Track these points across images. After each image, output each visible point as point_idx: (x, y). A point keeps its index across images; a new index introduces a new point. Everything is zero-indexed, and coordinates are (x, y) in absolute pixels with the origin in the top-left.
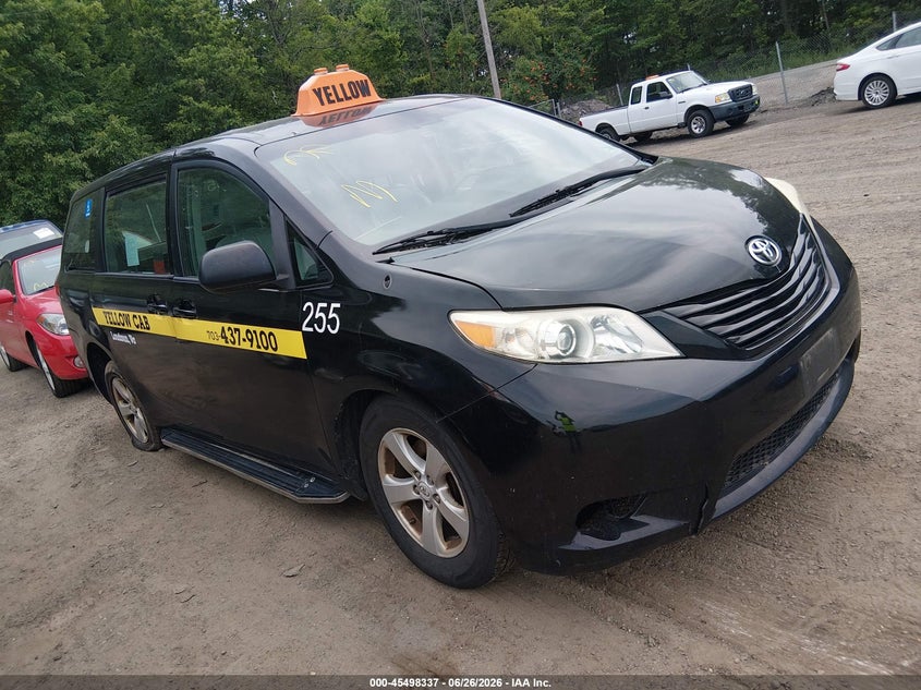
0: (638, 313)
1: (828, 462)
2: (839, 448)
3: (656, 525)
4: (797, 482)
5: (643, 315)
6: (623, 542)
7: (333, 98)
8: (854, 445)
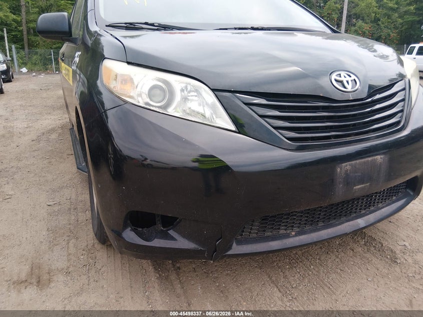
0: (213, 90)
1: (368, 255)
2: (381, 249)
3: (182, 243)
4: (337, 260)
5: (216, 93)
6: (153, 245)
8: (392, 251)
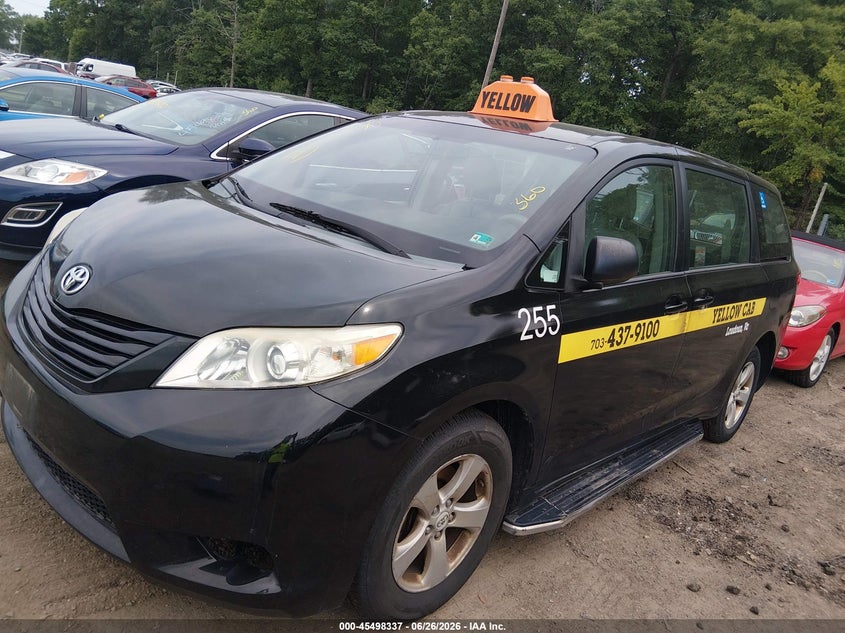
7: (494, 104)
